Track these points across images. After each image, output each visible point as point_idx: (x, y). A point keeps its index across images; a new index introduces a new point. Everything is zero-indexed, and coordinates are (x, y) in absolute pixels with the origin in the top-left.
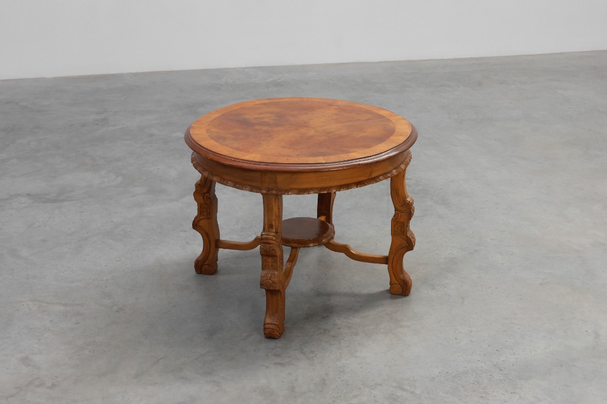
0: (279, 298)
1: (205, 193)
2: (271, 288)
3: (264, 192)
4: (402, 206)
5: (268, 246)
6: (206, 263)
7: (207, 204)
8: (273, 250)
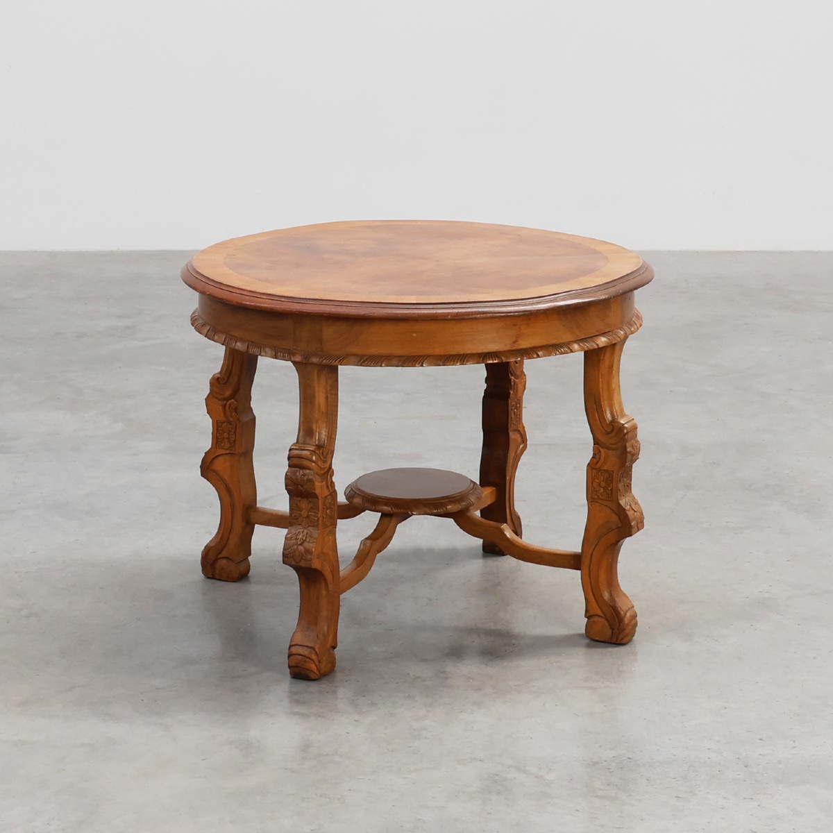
0: (324, 592)
1: (227, 399)
2: (302, 564)
3: (298, 358)
4: (608, 433)
5: (300, 473)
6: (224, 554)
7: (230, 423)
8: (309, 481)
